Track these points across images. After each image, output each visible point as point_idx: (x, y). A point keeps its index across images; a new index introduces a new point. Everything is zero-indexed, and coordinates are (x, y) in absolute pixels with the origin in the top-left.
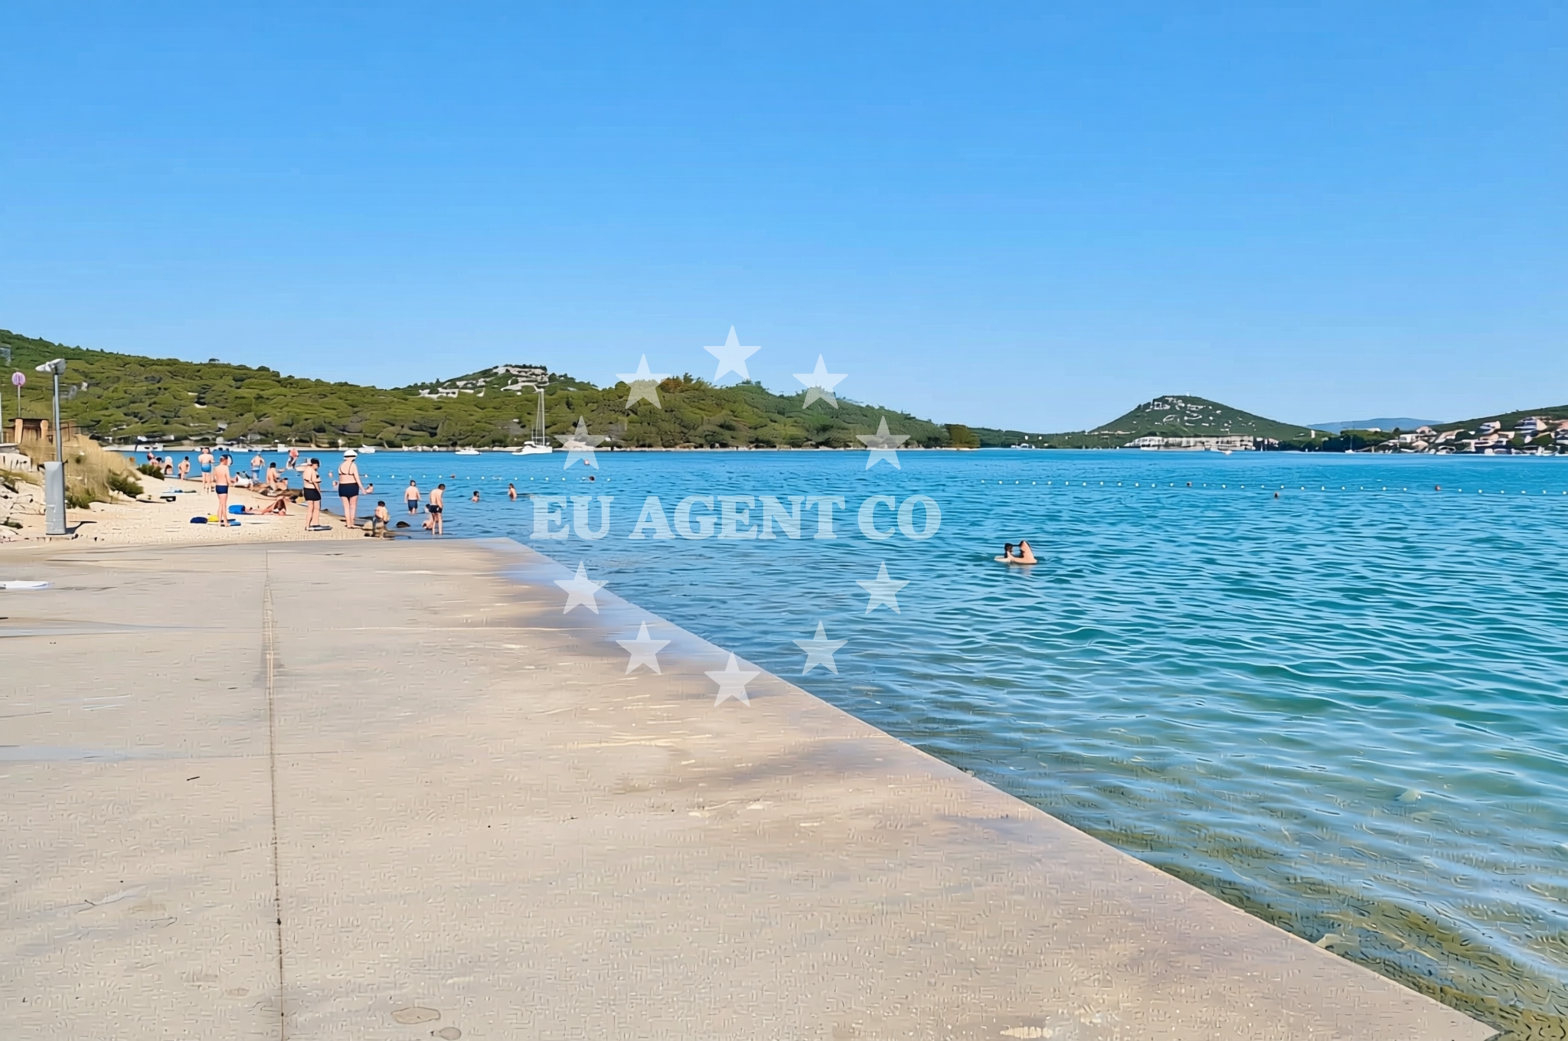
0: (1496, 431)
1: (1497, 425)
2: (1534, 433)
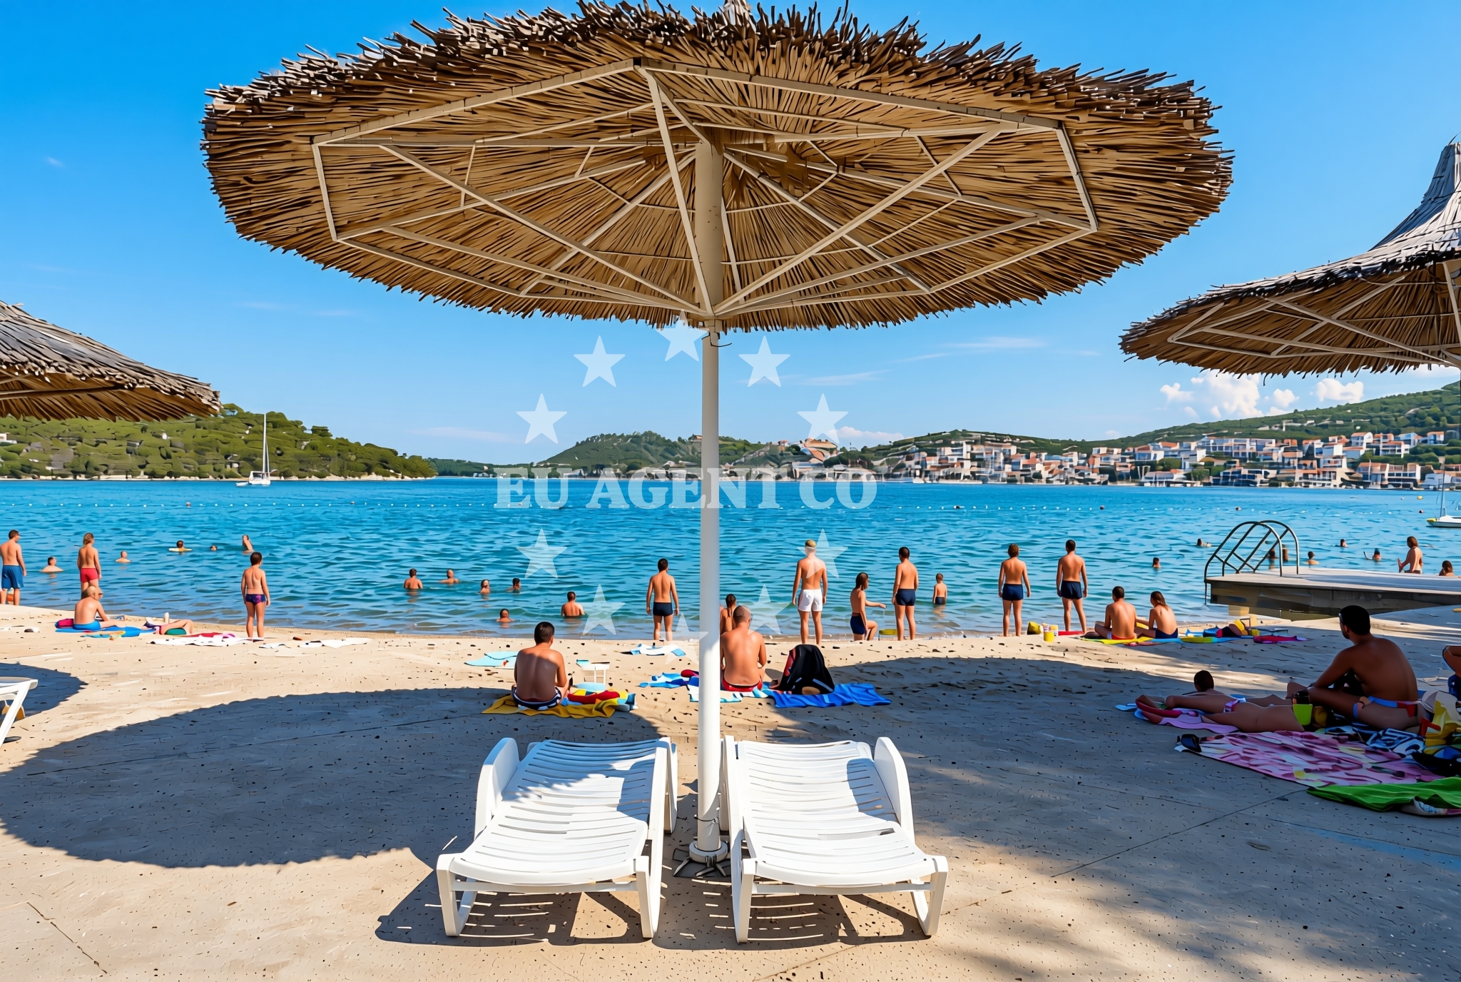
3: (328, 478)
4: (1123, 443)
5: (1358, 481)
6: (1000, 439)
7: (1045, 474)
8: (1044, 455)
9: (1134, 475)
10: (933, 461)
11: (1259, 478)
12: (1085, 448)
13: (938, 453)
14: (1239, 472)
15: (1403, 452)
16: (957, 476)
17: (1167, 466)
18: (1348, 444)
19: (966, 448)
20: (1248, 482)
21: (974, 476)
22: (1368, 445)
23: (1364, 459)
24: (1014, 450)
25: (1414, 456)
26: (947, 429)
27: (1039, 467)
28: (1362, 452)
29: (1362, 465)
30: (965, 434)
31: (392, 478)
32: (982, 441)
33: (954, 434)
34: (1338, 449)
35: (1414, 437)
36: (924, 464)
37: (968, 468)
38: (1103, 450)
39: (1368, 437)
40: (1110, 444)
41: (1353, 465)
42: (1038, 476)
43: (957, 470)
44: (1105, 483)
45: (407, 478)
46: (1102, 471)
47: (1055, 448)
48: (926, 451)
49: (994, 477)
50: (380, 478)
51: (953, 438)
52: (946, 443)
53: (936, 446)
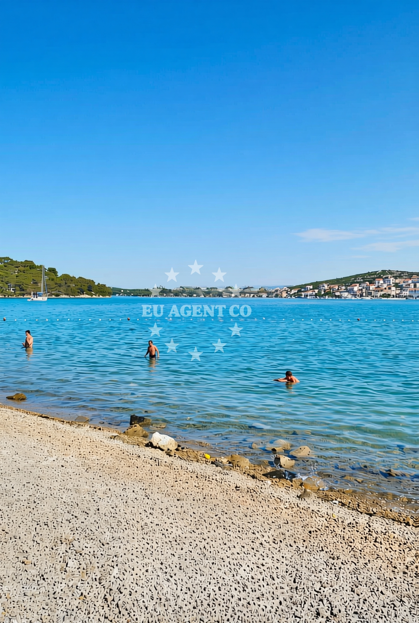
0: (310, 289)
1: (311, 287)
2: (325, 290)
3: (61, 296)
6: (410, 275)
10: (372, 287)
13: (376, 283)
16: (389, 296)
19: (392, 280)
26: (379, 269)
30: (390, 272)
31: (94, 296)
32: (400, 276)
33: (384, 272)
36: (368, 288)
37: (394, 291)
43: (387, 292)
45: (101, 297)
48: (368, 281)
50: (87, 296)
51: (383, 274)
52: (380, 277)
53: (374, 279)
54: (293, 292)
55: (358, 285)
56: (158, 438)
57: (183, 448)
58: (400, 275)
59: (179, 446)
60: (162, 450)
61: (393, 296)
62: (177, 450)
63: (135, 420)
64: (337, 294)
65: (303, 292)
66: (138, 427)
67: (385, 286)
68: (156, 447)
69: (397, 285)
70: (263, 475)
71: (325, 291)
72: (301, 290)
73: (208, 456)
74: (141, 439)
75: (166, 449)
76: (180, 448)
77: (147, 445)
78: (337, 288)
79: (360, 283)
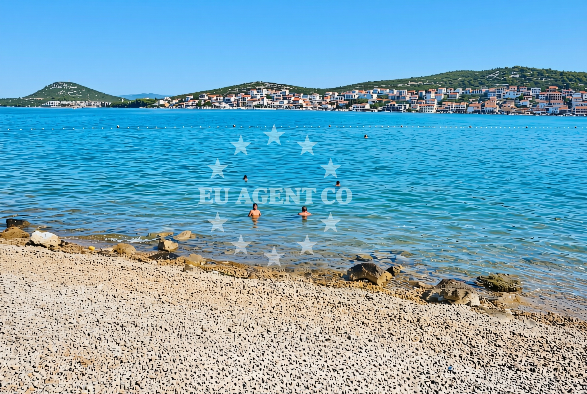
0: (191, 100)
1: (192, 97)
4: (339, 90)
5: (443, 110)
6: (280, 87)
7: (304, 105)
8: (302, 95)
9: (347, 107)
11: (403, 108)
12: (322, 92)
13: (251, 93)
14: (394, 105)
15: (457, 97)
17: (361, 101)
18: (436, 93)
19: (265, 92)
20: (398, 110)
21: (269, 106)
22: (445, 94)
23: (444, 100)
24: (287, 92)
25: (462, 99)
26: (254, 81)
27: (301, 101)
28: (443, 97)
29: (443, 103)
30: (262, 84)
32: (272, 88)
33: (257, 83)
34: (433, 95)
35: (461, 91)
36: (244, 99)
37: (266, 101)
38: (331, 93)
39: (444, 90)
40: (334, 90)
41: (440, 103)
42: (301, 106)
44: (334, 109)
46: (332, 104)
47: (307, 92)
48: (243, 92)
49: (280, 106)
51: (257, 86)
52: (255, 88)
53: (249, 90)
54: (174, 102)
55: (234, 95)
56: (38, 236)
57: (67, 243)
58: (272, 86)
59: (63, 242)
60: (45, 247)
61: (265, 106)
62: (61, 245)
63: (10, 223)
64: (217, 104)
65: (184, 102)
66: (16, 229)
67: (259, 97)
68: (37, 245)
69: (268, 97)
70: (149, 257)
71: (204, 101)
72: (182, 100)
73: (93, 248)
74: (20, 240)
75: (48, 246)
76: (64, 244)
77: (28, 244)
78: (215, 98)
79: (236, 94)
